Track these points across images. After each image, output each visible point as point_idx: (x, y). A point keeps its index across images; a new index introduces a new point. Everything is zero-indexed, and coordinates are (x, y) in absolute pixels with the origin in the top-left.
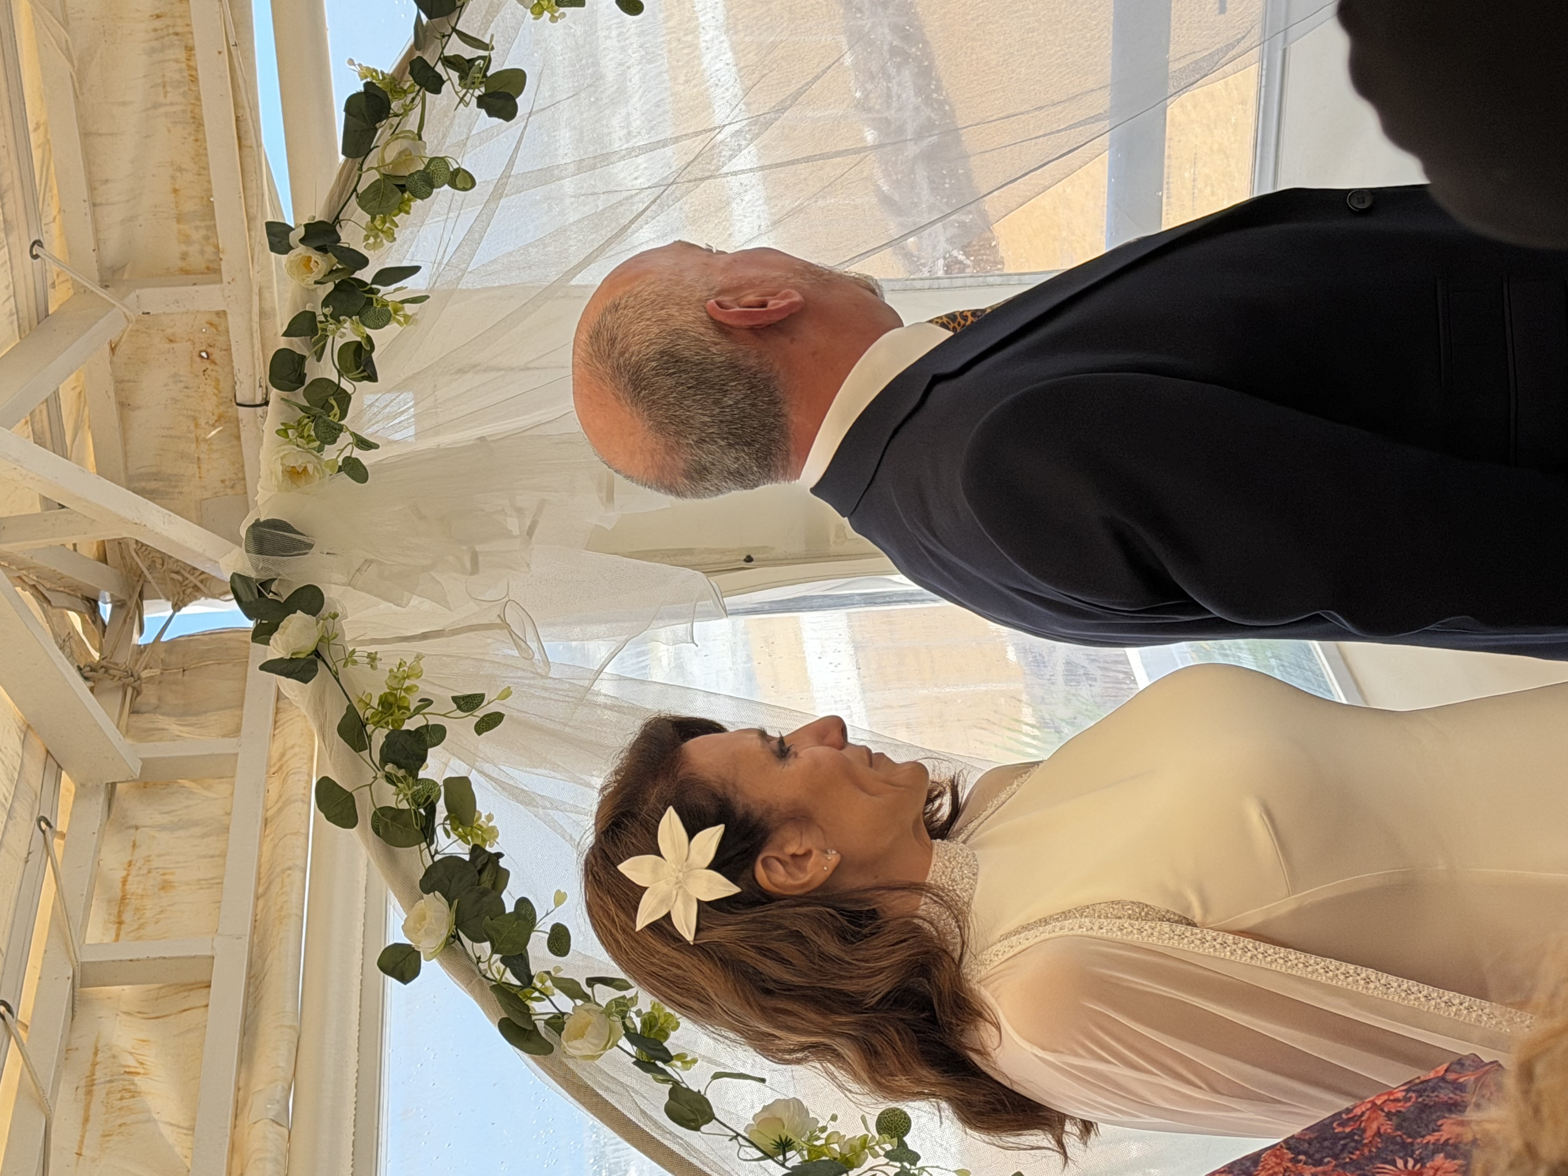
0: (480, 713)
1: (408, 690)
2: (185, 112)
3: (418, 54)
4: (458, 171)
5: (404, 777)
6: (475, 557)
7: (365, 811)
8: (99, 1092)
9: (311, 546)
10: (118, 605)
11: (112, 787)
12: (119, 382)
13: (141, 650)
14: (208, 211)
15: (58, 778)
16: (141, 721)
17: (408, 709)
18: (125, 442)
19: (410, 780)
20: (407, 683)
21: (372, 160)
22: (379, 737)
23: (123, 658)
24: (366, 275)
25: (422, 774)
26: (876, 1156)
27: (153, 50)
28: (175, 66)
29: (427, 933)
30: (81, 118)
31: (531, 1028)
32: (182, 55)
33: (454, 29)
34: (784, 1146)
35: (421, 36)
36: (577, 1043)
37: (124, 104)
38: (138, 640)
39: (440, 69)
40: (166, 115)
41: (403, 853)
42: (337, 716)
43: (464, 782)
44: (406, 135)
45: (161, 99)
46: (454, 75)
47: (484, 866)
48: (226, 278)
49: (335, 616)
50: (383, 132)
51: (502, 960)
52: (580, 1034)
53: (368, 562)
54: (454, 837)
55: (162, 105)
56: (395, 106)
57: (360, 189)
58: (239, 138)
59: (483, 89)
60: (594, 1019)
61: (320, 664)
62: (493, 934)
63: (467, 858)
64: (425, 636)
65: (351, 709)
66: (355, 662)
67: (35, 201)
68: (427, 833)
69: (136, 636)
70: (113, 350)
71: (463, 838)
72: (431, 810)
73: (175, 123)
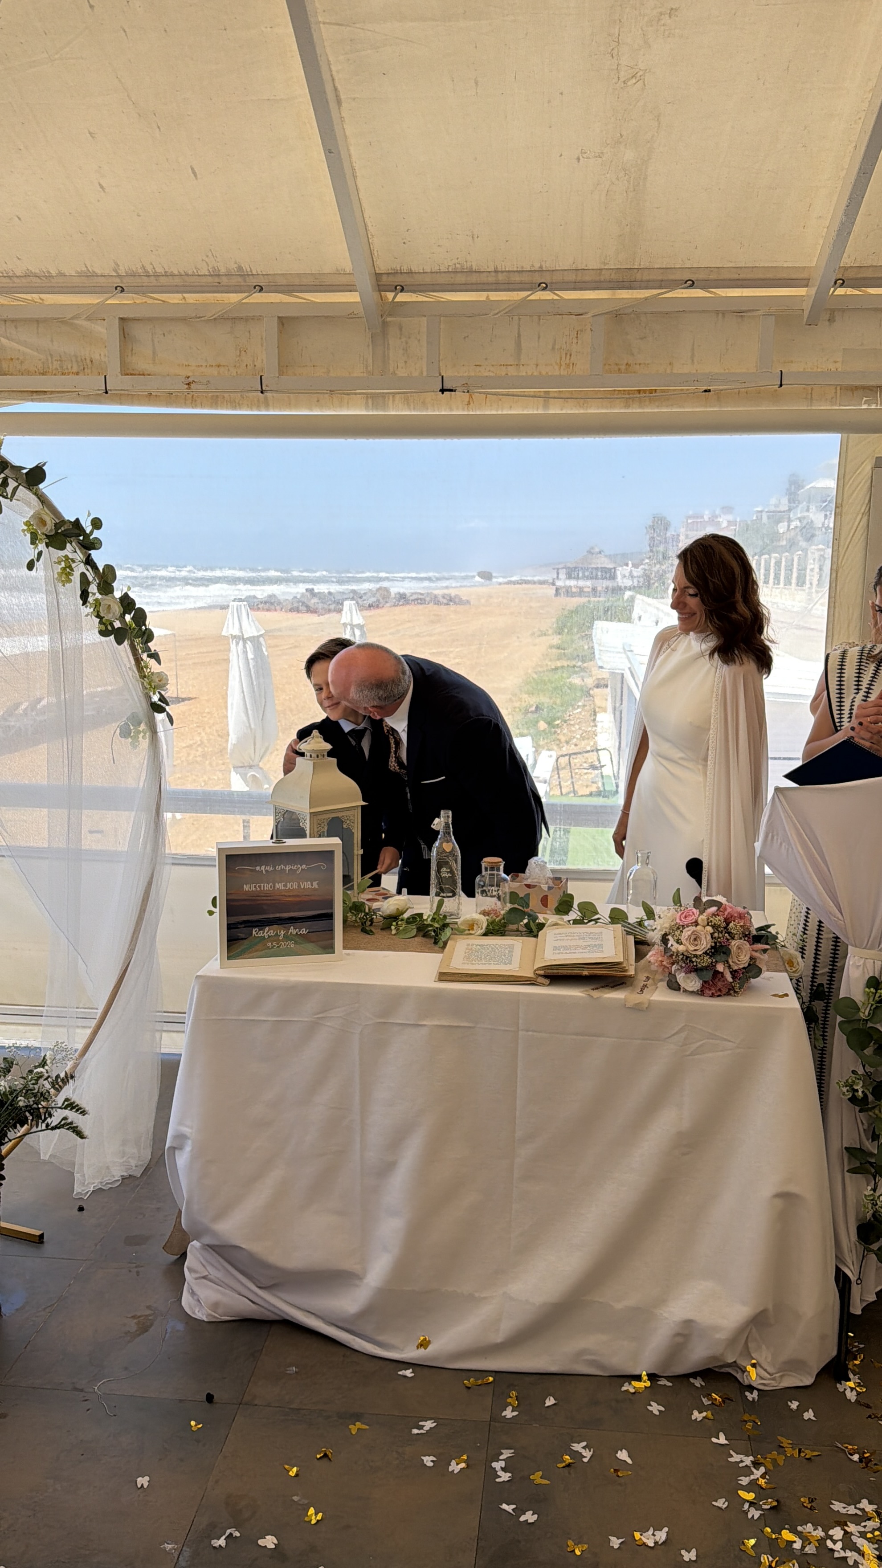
2: (48, 368)
3: (9, 467)
27: (76, 357)
28: (69, 367)
30: (45, 320)
32: (75, 371)
33: (19, 485)
35: (16, 469)
37: (52, 341)
40: (47, 360)
45: (54, 359)
55: (52, 358)
58: (36, 392)
73: (43, 363)
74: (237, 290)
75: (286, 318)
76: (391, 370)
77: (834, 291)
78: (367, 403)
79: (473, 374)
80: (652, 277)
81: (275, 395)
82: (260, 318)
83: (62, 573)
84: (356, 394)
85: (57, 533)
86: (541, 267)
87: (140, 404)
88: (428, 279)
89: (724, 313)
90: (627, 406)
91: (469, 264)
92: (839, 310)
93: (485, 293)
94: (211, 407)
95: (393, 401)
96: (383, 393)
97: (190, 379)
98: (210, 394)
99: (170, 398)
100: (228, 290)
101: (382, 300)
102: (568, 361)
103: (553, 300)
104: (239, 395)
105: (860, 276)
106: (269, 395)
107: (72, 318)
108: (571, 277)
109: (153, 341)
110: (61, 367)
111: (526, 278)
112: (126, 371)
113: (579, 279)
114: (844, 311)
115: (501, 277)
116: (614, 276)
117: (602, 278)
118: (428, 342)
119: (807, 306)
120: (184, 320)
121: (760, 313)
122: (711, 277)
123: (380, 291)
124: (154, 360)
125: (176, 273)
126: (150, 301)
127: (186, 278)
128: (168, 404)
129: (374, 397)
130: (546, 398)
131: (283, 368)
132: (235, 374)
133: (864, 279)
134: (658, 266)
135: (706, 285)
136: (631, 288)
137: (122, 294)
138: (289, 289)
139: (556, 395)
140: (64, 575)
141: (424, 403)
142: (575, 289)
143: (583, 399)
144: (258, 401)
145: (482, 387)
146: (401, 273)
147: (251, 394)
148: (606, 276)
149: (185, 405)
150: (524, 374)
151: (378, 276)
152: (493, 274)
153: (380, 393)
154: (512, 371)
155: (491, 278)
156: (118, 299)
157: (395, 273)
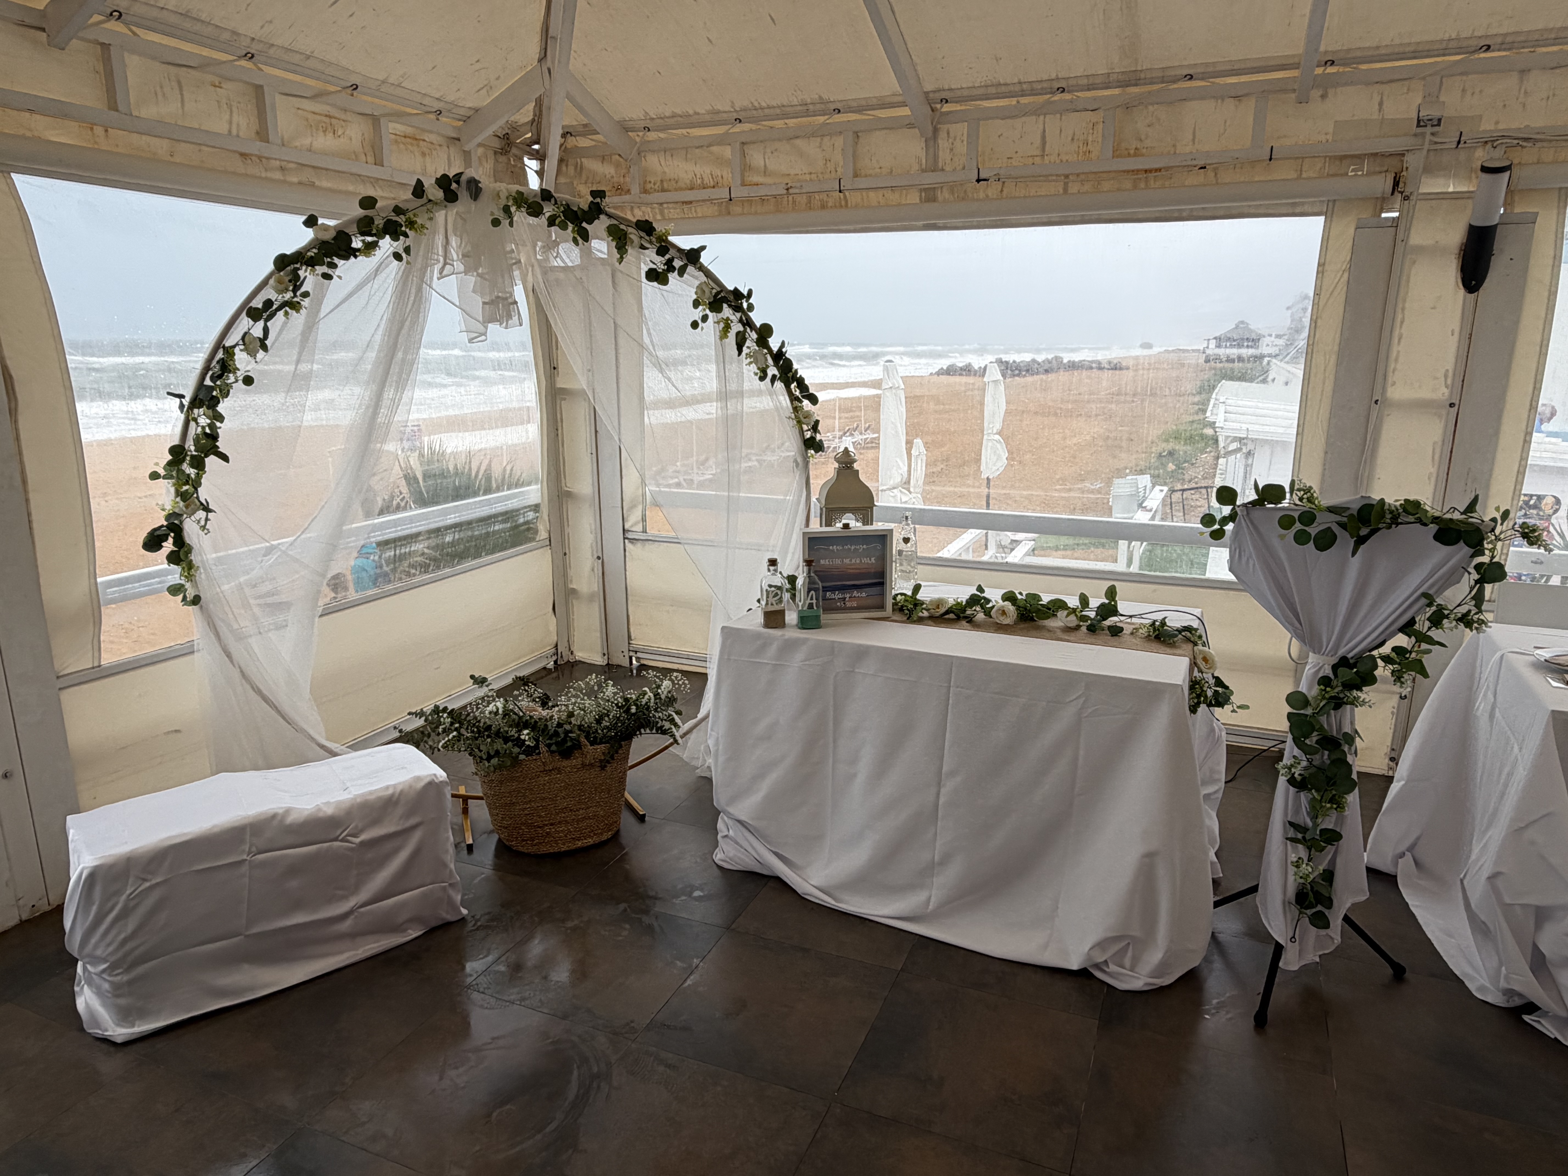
1: (415, 230)
3: (673, 249)
4: (624, 258)
5: (382, 227)
6: (469, 255)
7: (368, 213)
8: (327, 120)
9: (472, 200)
10: (537, 151)
11: (458, 139)
12: (610, 156)
13: (520, 157)
14: (664, 191)
15: (460, 120)
16: (490, 154)
18: (591, 158)
19: (380, 229)
21: (633, 231)
22: (399, 219)
23: (514, 150)
24: (584, 224)
25: (383, 233)
31: (287, 263)
32: (712, 186)
34: (245, 345)
37: (696, 164)
38: (523, 157)
39: (669, 256)
43: (379, 248)
44: (640, 243)
47: (349, 252)
48: (642, 195)
49: (445, 207)
51: (316, 256)
53: (465, 221)
54: (361, 243)
56: (652, 239)
59: (660, 270)
61: (424, 200)
63: (352, 246)
65: (409, 210)
67: (662, 130)
68: (362, 233)
69: (527, 157)
70: (619, 155)
72: (373, 236)
74: (822, 113)
75: (858, 132)
76: (941, 166)
78: (921, 195)
79: (1005, 165)
80: (1154, 76)
81: (851, 193)
82: (840, 134)
84: (911, 188)
86: (1059, 75)
88: (968, 92)
93: (1014, 99)
95: (941, 191)
97: (789, 186)
98: (804, 196)
99: (776, 201)
100: (815, 114)
102: (1085, 150)
103: (1072, 99)
104: (825, 194)
106: (846, 193)
108: (1085, 82)
109: (764, 158)
111: (1047, 85)
112: (745, 182)
113: (1090, 83)
115: (1025, 87)
116: (1122, 78)
117: (1111, 80)
118: (969, 143)
120: (785, 139)
122: (1209, 71)
123: (929, 104)
124: (765, 172)
125: (775, 105)
126: (760, 127)
127: (783, 108)
129: (925, 189)
130: (1066, 181)
131: (857, 171)
132: (821, 179)
134: (1159, 67)
135: (1204, 77)
136: (1136, 85)
137: (740, 124)
138: (861, 110)
139: (1074, 179)
140: (723, 333)
141: (965, 192)
142: (1089, 90)
144: (839, 198)
146: (944, 90)
147: (833, 194)
148: (1114, 77)
150: (1048, 162)
151: (926, 94)
152: (1019, 85)
153: (930, 186)
154: (1038, 161)
155: (1017, 88)
156: (738, 128)
157: (939, 91)
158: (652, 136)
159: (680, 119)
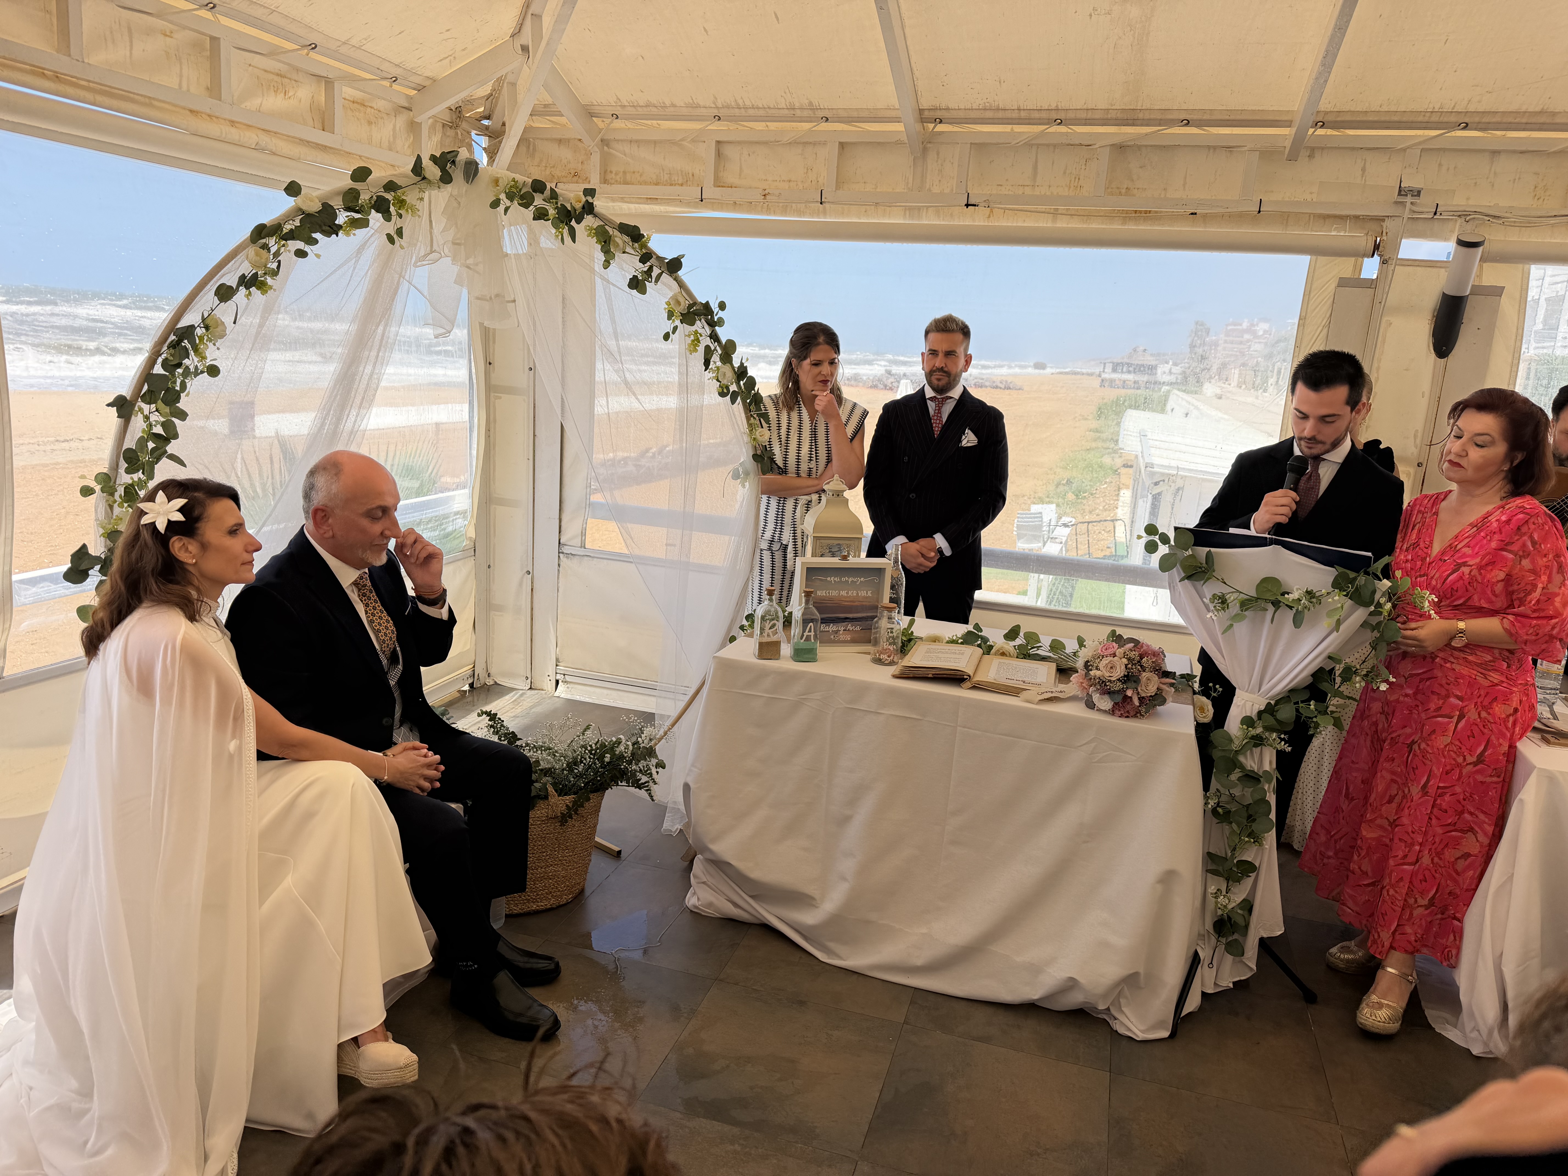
0: (395, 237)
1: (407, 210)
2: (661, 179)
3: (654, 257)
4: (610, 263)
5: (371, 203)
6: (459, 244)
7: (358, 186)
8: (276, 78)
9: (468, 183)
10: (487, 128)
11: (409, 109)
12: (569, 140)
13: (469, 133)
14: (626, 183)
15: (414, 89)
16: (439, 127)
17: (399, 209)
18: (547, 139)
19: (370, 205)
20: (410, 211)
21: (617, 233)
22: (389, 196)
23: (464, 125)
24: (573, 223)
25: (373, 211)
26: (198, 362)
27: (682, 172)
28: (676, 179)
29: (304, 201)
30: (661, 141)
31: (262, 236)
32: (680, 182)
33: (663, 272)
34: (207, 328)
35: (660, 259)
36: (253, 252)
37: (664, 158)
38: (473, 133)
39: (648, 264)
40: (660, 172)
41: (341, 198)
42: (399, 182)
43: (368, 226)
44: (624, 247)
45: (665, 173)
46: (646, 269)
47: (332, 228)
49: (439, 188)
50: (627, 239)
51: (292, 229)
52: (257, 254)
53: (459, 203)
54: (346, 219)
55: (663, 172)
56: (636, 245)
57: (606, 227)
59: (641, 278)
60: (263, 260)
61: (419, 178)
62: (303, 227)
63: (337, 222)
64: (431, 222)
65: (401, 187)
66: (420, 192)
67: (632, 119)
68: (348, 209)
69: (475, 132)
70: (580, 140)
71: (345, 223)
72: (357, 212)
73: (657, 175)
74: (808, 120)
75: (847, 143)
76: (928, 187)
77: (1314, 132)
78: (905, 214)
79: (994, 192)
80: (1152, 117)
81: (832, 206)
82: (825, 143)
83: (691, 344)
84: (896, 206)
85: (689, 312)
86: (1057, 106)
87: (728, 210)
88: (961, 114)
89: (1215, 148)
90: (1124, 223)
91: (996, 103)
92: (1318, 148)
93: (1011, 126)
94: (782, 214)
95: (927, 212)
96: (918, 206)
97: (766, 192)
98: (781, 204)
99: (750, 206)
100: (802, 120)
101: (924, 129)
102: (1076, 184)
103: (1067, 133)
104: (804, 205)
105: (1339, 119)
106: (827, 205)
107: (682, 140)
108: (1083, 115)
109: (740, 159)
110: (670, 179)
111: (1044, 115)
112: (718, 183)
113: (1089, 117)
114: (1323, 149)
115: (1023, 114)
116: (1120, 115)
117: (1109, 116)
118: (959, 165)
119: (1288, 144)
120: (766, 143)
121: (1246, 148)
122: (1204, 117)
123: (922, 122)
124: (740, 175)
125: (761, 106)
126: (740, 128)
127: (768, 110)
128: (749, 212)
129: (911, 209)
130: (1055, 214)
131: (839, 184)
132: (801, 188)
133: (1343, 122)
134: (1158, 108)
135: (1200, 124)
136: (1133, 125)
137: (719, 122)
138: (849, 120)
139: (1064, 212)
140: (692, 346)
141: (952, 215)
142: (1085, 125)
143: (1088, 216)
144: (818, 210)
145: (1000, 203)
146: (940, 109)
147: (812, 205)
148: (1112, 115)
149: (761, 212)
150: (1038, 193)
151: (921, 111)
152: (1017, 111)
153: (916, 206)
154: (1028, 191)
155: (1015, 115)
156: (716, 126)
157: (935, 109)
158: (618, 124)
159: (655, 109)
